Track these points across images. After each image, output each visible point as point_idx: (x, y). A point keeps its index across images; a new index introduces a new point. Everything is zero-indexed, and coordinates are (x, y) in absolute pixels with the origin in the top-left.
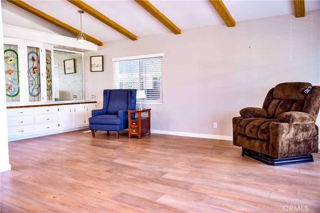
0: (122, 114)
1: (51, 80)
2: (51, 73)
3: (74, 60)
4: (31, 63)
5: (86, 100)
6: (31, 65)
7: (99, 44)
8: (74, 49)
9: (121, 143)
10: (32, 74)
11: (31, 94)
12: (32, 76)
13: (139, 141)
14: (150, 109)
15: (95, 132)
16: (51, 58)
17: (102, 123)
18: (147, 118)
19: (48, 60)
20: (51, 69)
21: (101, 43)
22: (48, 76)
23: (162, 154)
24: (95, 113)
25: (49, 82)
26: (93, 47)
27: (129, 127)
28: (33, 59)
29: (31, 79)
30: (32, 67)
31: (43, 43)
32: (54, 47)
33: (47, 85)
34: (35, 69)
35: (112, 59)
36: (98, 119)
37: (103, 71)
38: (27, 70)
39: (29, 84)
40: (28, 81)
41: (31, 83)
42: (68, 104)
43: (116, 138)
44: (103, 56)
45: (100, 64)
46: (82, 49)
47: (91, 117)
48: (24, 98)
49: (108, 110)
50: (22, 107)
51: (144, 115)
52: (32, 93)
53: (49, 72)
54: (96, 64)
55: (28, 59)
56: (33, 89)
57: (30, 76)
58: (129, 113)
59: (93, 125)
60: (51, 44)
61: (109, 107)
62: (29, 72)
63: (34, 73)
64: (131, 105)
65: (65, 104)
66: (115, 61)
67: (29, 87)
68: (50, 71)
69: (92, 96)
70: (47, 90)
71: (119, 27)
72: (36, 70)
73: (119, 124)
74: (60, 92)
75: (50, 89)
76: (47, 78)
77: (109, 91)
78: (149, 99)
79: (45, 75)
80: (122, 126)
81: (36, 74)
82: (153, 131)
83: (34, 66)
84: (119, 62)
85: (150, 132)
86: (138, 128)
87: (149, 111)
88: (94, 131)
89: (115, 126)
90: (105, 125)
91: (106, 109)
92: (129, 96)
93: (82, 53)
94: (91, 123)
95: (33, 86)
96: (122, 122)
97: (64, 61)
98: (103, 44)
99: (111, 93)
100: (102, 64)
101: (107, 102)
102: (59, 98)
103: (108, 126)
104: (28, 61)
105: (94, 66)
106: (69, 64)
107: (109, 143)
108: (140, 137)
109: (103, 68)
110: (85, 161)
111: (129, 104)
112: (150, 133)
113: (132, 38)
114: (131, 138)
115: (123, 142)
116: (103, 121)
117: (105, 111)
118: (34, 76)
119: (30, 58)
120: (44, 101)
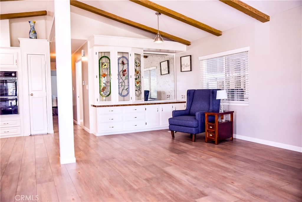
0: (200, 116)
1: (140, 82)
2: (140, 75)
3: (168, 61)
4: (121, 66)
5: (177, 99)
6: (121, 69)
7: (188, 43)
8: (168, 51)
10: (122, 76)
11: (120, 94)
12: (121, 78)
13: (217, 148)
14: (233, 112)
15: (176, 132)
16: (140, 61)
17: (180, 124)
18: (228, 121)
19: (138, 63)
20: (140, 71)
21: (189, 42)
22: (137, 77)
24: (176, 114)
25: (138, 83)
26: (183, 48)
27: (206, 130)
28: (123, 63)
29: (121, 81)
30: (122, 70)
31: (132, 47)
32: (144, 51)
33: (136, 86)
34: (124, 72)
35: (199, 58)
36: (176, 120)
37: (191, 71)
38: (118, 73)
39: (119, 86)
40: (118, 83)
41: (120, 84)
42: (155, 104)
43: (192, 141)
44: (191, 56)
45: (188, 64)
46: (174, 51)
47: (172, 117)
48: (115, 98)
49: (191, 110)
50: (112, 106)
51: (227, 118)
52: (122, 93)
53: (138, 74)
54: (186, 64)
55: (118, 63)
56: (123, 90)
57: (120, 78)
58: (206, 115)
59: (172, 125)
60: (142, 49)
61: (192, 108)
62: (119, 75)
63: (124, 75)
64: (213, 106)
65: (152, 104)
66: (202, 60)
67: (119, 88)
68: (139, 72)
69: (182, 96)
70: (136, 90)
72: (125, 72)
73: (195, 126)
75: (139, 90)
76: (136, 79)
77: (194, 90)
78: (234, 100)
79: (134, 77)
80: (199, 128)
81: (125, 76)
82: (238, 136)
83: (123, 70)
85: (232, 137)
86: (214, 132)
87: (232, 113)
89: (191, 128)
90: (183, 127)
91: (189, 110)
92: (211, 98)
93: (174, 54)
94: (171, 124)
95: (123, 87)
96: (199, 124)
97: (160, 63)
98: (191, 44)
99: (195, 93)
100: (190, 64)
101: (191, 102)
102: (156, 97)
103: (185, 127)
104: (118, 65)
105: (184, 66)
106: (165, 65)
108: (216, 143)
109: (191, 68)
111: (211, 105)
112: (233, 138)
113: (217, 33)
114: (208, 142)
116: (180, 122)
117: (187, 112)
118: (124, 78)
119: (120, 62)
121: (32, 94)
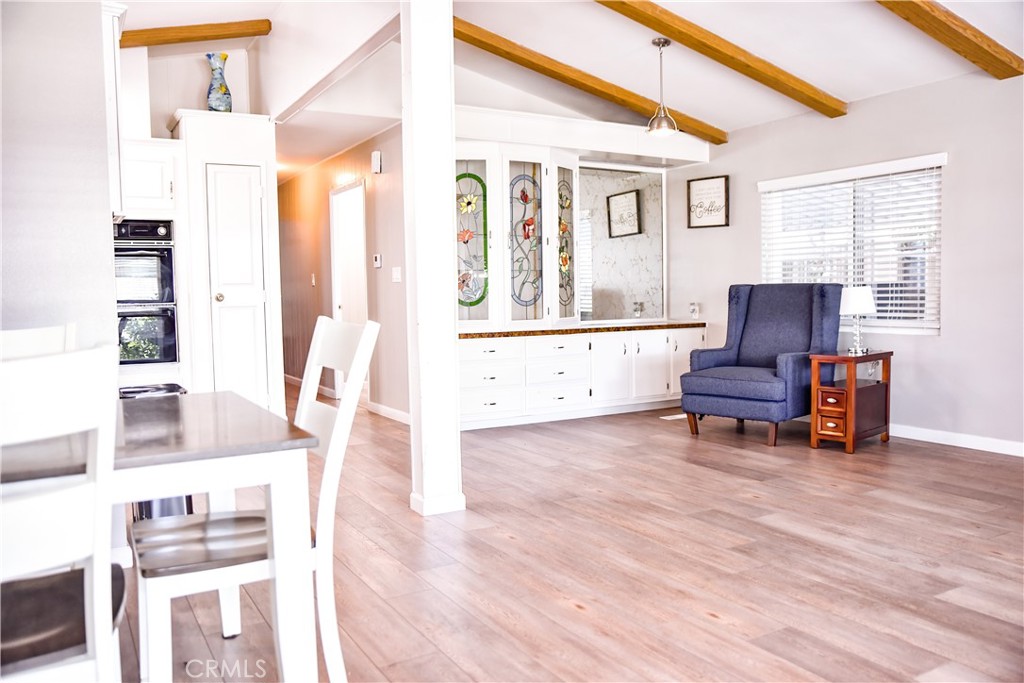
0: (790, 365)
1: (570, 258)
2: (571, 236)
3: (638, 193)
4: (519, 206)
5: (672, 316)
6: (518, 216)
7: (716, 138)
8: (638, 160)
9: (784, 462)
10: (521, 239)
11: (517, 298)
12: (519, 245)
13: (849, 460)
14: (891, 353)
15: (700, 419)
16: (571, 192)
17: (724, 392)
18: (878, 382)
19: (564, 199)
20: (571, 223)
21: (723, 134)
22: (564, 244)
23: (932, 513)
24: (701, 361)
25: (565, 261)
26: (696, 150)
27: (814, 409)
28: (524, 198)
29: (519, 254)
30: (522, 221)
31: (552, 147)
32: (582, 159)
33: (560, 271)
34: (529, 225)
35: (759, 184)
36: (711, 380)
37: (727, 225)
38: (509, 230)
39: (512, 271)
40: (510, 261)
41: (517, 265)
42: (618, 329)
43: (766, 444)
44: (727, 178)
45: (717, 204)
46: (661, 159)
47: (689, 371)
48: (500, 312)
49: (743, 350)
50: (492, 335)
51: (870, 373)
52: (520, 295)
53: (566, 233)
54: (707, 204)
55: (511, 198)
56: (523, 284)
57: (516, 245)
58: (815, 363)
59: (694, 397)
60: (573, 151)
61: (744, 343)
62: (513, 234)
63: (527, 237)
64: (822, 336)
65: (608, 330)
66: (769, 192)
67: (513, 278)
68: (569, 229)
69: (692, 304)
70: (561, 286)
71: (782, 78)
72: (531, 227)
73: (777, 398)
74: (593, 291)
75: (568, 284)
76: (561, 250)
77: (748, 289)
78: (885, 318)
79: (555, 244)
80: (789, 405)
81: (531, 239)
82: (896, 430)
83: (526, 218)
84: (780, 194)
85: (887, 430)
86: (843, 416)
87: (886, 357)
88: (698, 416)
89: (766, 404)
90: (733, 401)
91: (735, 349)
92: (816, 306)
93: (663, 171)
94: (686, 393)
95: (524, 274)
96: (790, 391)
97: (608, 198)
98: (729, 139)
99: (754, 295)
100: (724, 204)
101: (741, 325)
102: (591, 310)
103: (742, 402)
104: (511, 203)
105: (699, 210)
106: (625, 206)
107: (744, 457)
108: (849, 446)
109: (727, 216)
110: (669, 508)
111: (815, 333)
112: (888, 437)
113: (828, 108)
114: (819, 447)
115: (792, 458)
116: (724, 387)
117: (732, 354)
118: (526, 245)
119: (517, 194)
120: (552, 319)
121: (221, 296)
